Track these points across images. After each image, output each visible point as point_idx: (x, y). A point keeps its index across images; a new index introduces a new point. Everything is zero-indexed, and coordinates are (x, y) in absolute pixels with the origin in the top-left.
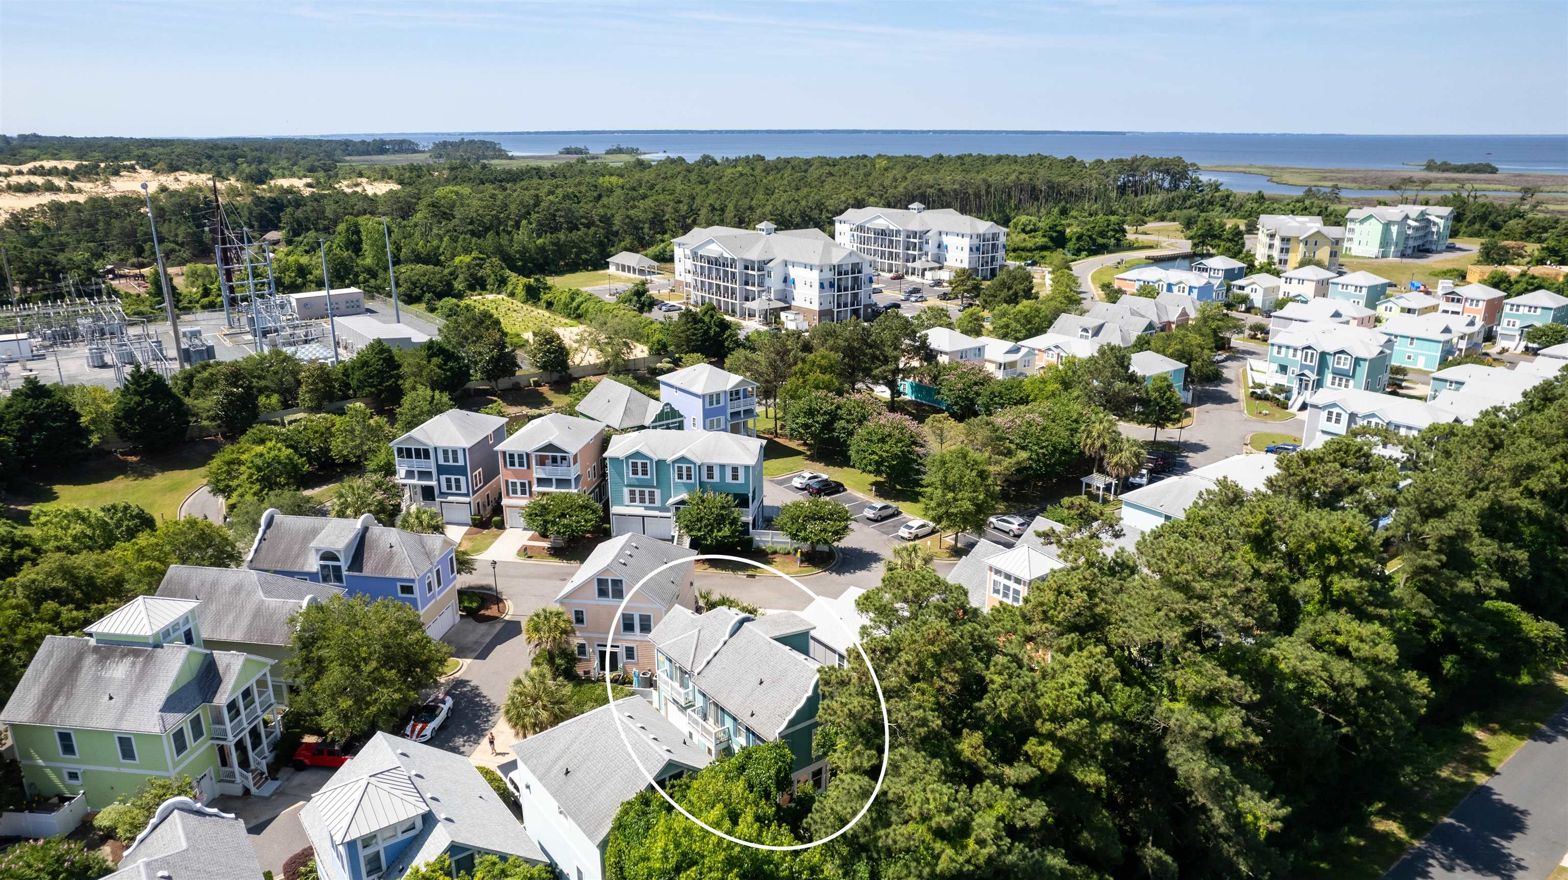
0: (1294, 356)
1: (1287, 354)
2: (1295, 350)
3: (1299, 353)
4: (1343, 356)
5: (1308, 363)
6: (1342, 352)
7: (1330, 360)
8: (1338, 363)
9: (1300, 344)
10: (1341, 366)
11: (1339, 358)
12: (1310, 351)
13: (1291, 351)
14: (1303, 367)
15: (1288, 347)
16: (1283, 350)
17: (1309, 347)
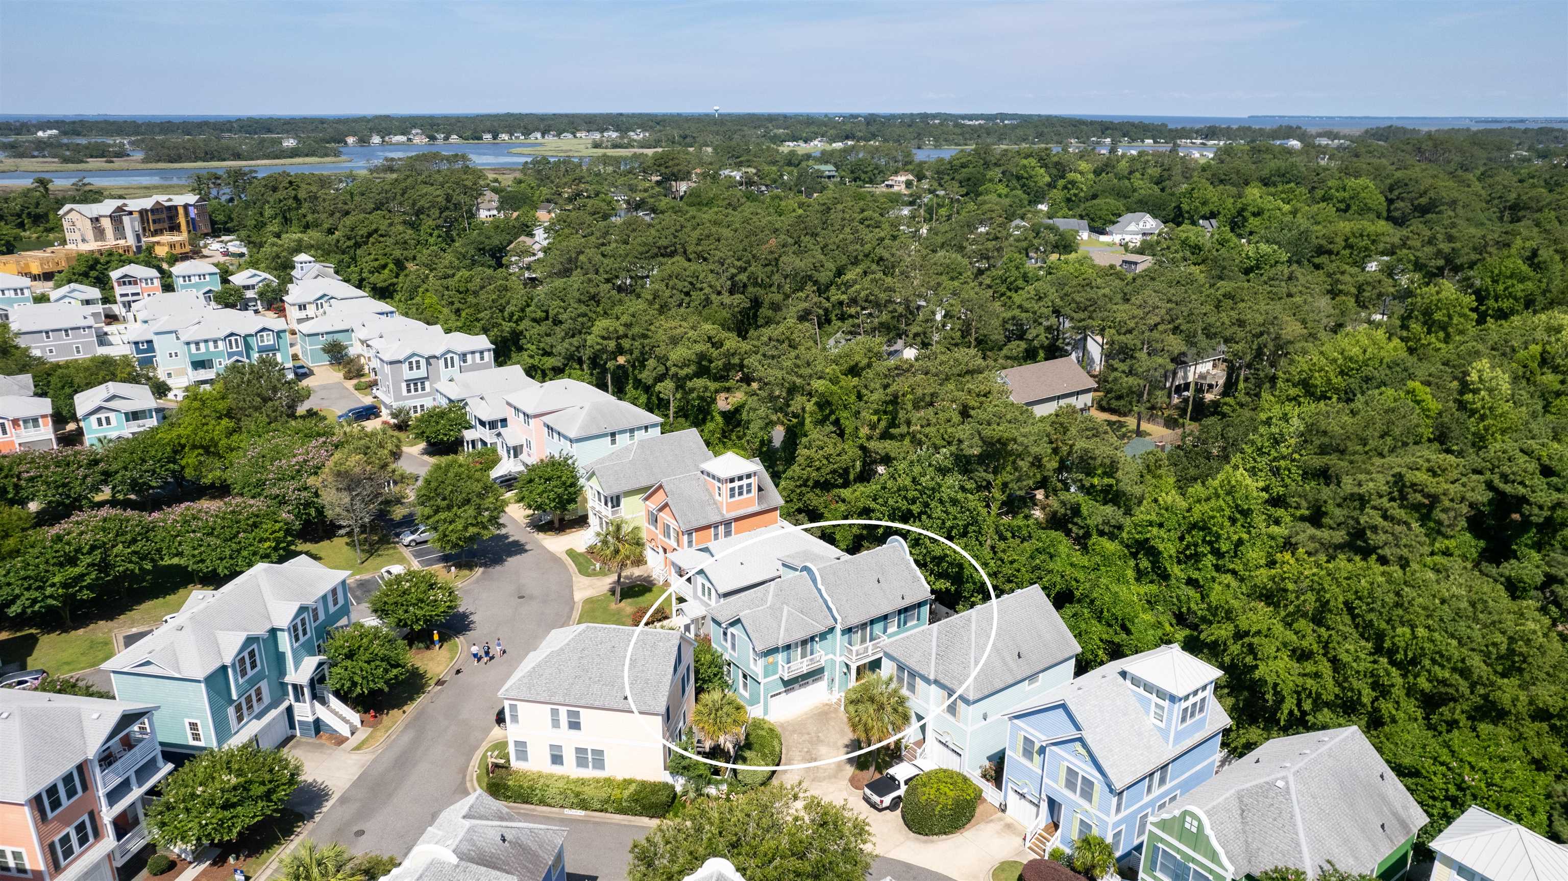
0: (216, 347)
1: (207, 348)
2: (215, 341)
3: (220, 343)
4: (264, 334)
5: (235, 349)
6: (264, 330)
7: (253, 342)
8: (262, 341)
9: (222, 335)
10: (266, 343)
11: (262, 336)
12: (233, 338)
13: (211, 344)
14: (230, 355)
15: (206, 341)
16: (202, 345)
17: (232, 334)
